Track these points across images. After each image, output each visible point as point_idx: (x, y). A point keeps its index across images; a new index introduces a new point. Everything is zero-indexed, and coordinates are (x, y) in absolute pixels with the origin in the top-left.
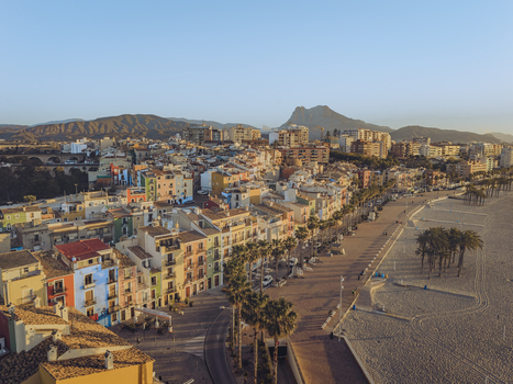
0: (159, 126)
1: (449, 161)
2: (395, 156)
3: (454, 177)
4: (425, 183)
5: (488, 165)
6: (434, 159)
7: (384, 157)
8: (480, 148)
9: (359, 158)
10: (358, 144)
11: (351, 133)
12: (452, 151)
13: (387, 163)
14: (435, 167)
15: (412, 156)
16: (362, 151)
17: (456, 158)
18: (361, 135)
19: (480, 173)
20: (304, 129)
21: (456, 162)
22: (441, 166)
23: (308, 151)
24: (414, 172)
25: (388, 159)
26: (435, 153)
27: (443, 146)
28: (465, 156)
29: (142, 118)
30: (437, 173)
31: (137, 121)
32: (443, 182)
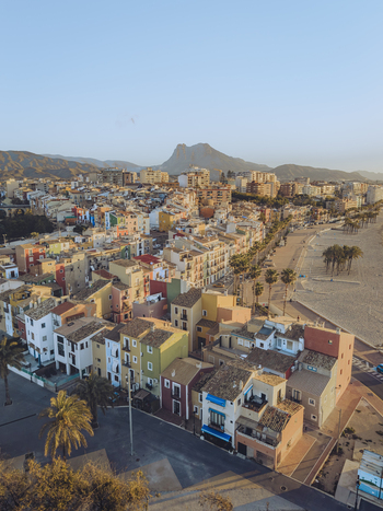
0: (34, 163)
1: (327, 200)
2: (283, 195)
3: (333, 213)
4: (312, 218)
5: (358, 202)
6: (315, 197)
7: (274, 196)
8: (351, 187)
9: (256, 198)
10: (253, 185)
11: (245, 175)
12: (329, 191)
13: (279, 202)
14: (318, 205)
15: (297, 196)
16: (256, 192)
17: (332, 196)
18: (253, 177)
19: (353, 209)
20: (206, 171)
21: (333, 200)
22: (322, 203)
23: (215, 192)
24: (304, 210)
25: (278, 198)
26: (315, 192)
27: (321, 186)
28: (339, 194)
29: (15, 155)
30: (321, 210)
31: (10, 158)
32: (325, 217)
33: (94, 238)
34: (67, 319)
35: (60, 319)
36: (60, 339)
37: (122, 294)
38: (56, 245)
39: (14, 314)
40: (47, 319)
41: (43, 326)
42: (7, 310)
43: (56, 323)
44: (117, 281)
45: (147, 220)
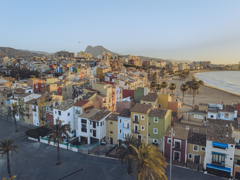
0: (14, 53)
2: (144, 66)
9: (135, 66)
10: (131, 61)
13: (145, 68)
15: (150, 66)
16: (133, 64)
23: (116, 63)
26: (158, 65)
33: (69, 77)
34: (85, 109)
35: (80, 109)
36: (84, 121)
37: (103, 100)
38: (50, 79)
39: (41, 112)
40: (70, 110)
41: (69, 114)
42: (35, 110)
43: (78, 112)
44: (99, 93)
45: (92, 71)
